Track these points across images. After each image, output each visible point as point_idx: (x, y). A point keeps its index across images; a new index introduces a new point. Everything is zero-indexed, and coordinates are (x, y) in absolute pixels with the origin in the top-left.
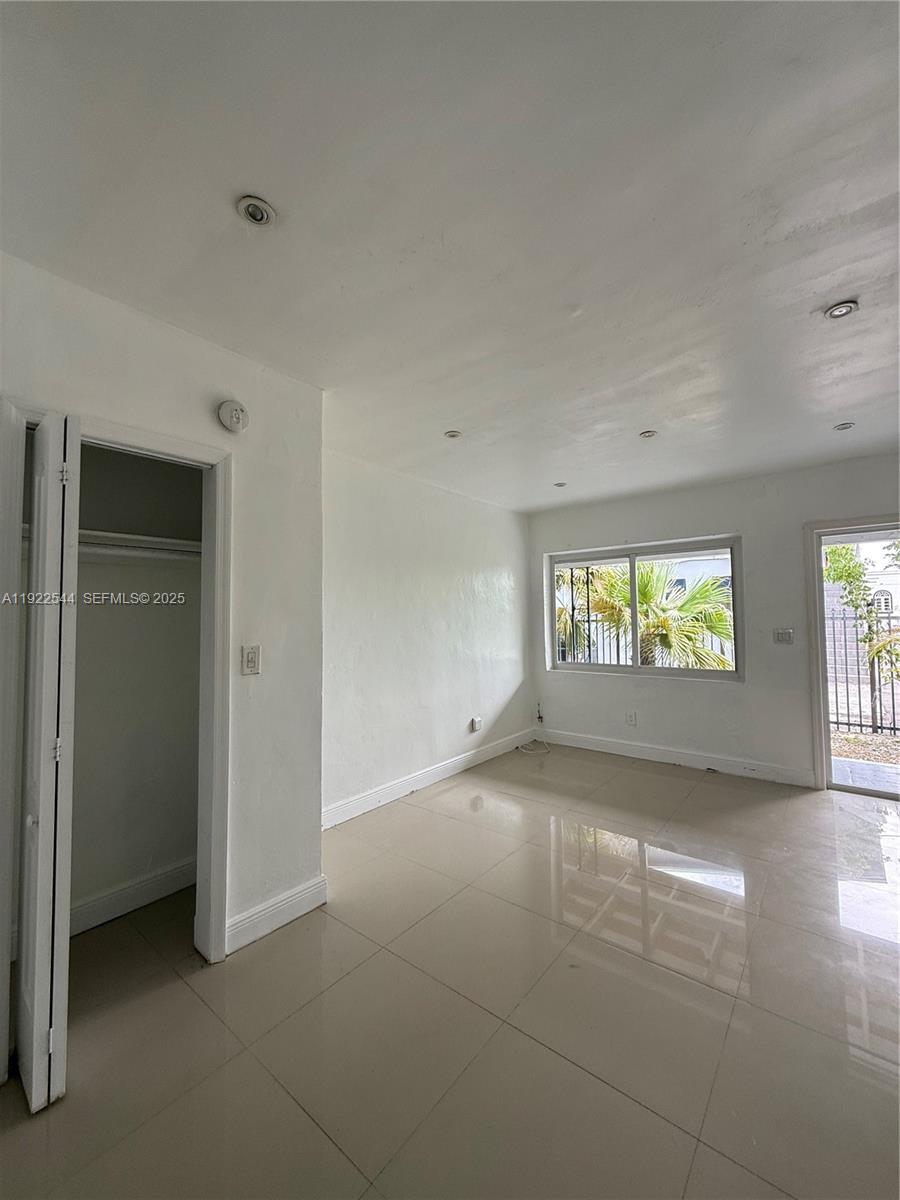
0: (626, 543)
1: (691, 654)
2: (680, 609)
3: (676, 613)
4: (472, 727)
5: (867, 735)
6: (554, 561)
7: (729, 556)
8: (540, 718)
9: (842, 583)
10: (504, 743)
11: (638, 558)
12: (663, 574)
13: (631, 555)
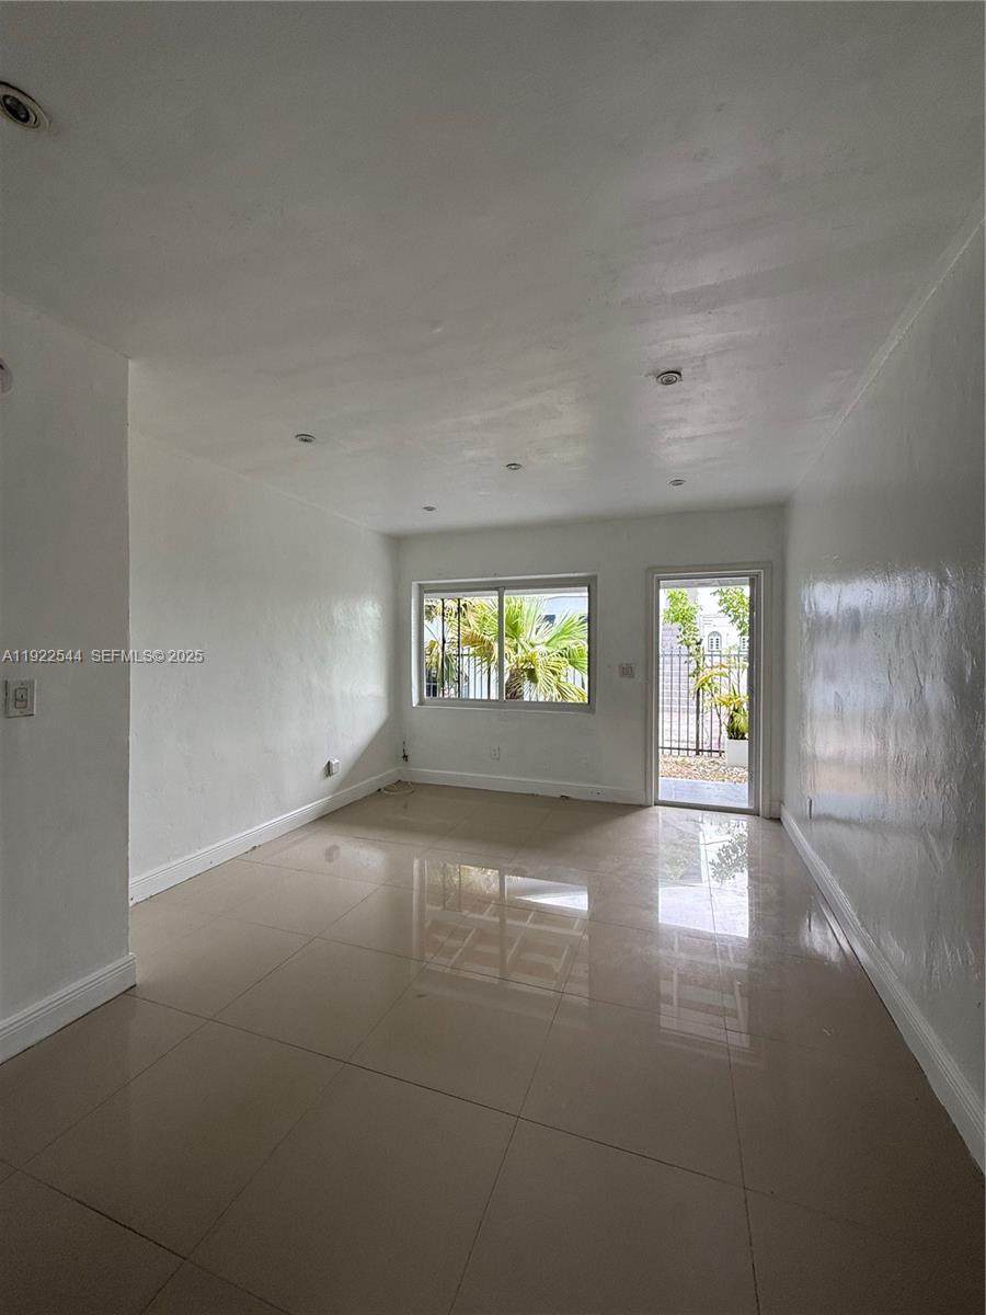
0: (495, 575)
1: (555, 689)
2: (547, 644)
3: (544, 649)
4: (328, 769)
5: (692, 759)
6: (423, 590)
7: (587, 594)
8: (405, 757)
9: (678, 624)
10: (366, 785)
11: (506, 591)
12: (533, 609)
13: (499, 588)
